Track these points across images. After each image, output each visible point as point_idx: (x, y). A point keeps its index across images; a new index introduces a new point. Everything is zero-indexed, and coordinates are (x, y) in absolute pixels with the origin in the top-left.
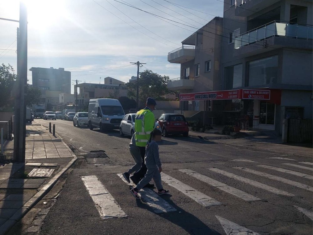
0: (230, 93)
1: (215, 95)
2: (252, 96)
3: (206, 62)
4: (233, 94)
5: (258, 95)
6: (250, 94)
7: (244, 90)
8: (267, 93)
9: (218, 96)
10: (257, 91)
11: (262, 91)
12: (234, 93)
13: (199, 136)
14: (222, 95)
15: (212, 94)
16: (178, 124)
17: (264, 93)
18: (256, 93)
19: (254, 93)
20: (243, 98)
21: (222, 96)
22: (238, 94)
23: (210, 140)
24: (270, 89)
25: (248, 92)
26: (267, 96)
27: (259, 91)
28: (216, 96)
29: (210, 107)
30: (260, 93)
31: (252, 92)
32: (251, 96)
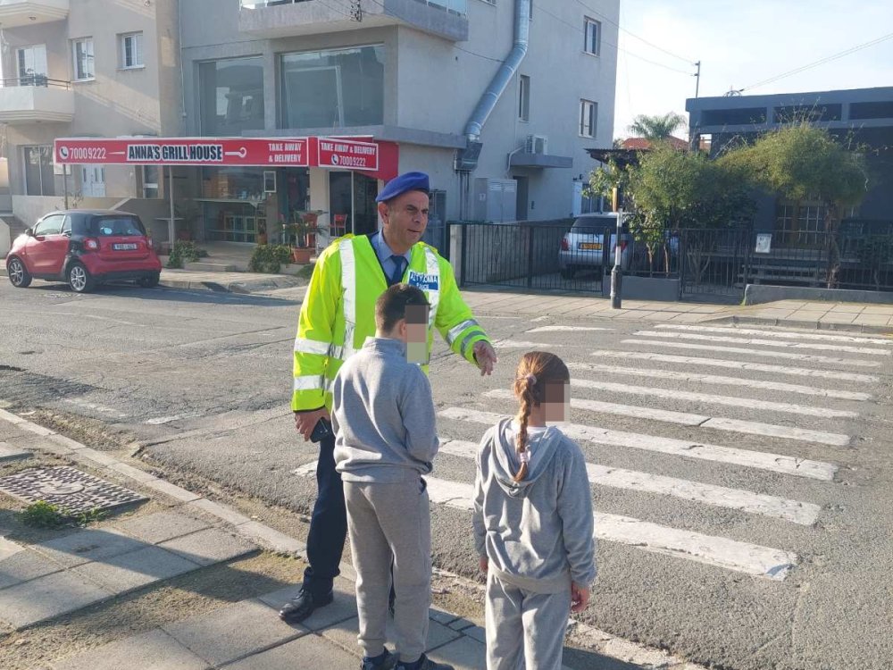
0: (273, 148)
1: (216, 152)
2: (340, 158)
3: (120, 36)
4: (286, 149)
5: (353, 155)
6: (334, 152)
7: (321, 141)
8: (369, 151)
9: (227, 153)
10: (350, 145)
11: (362, 146)
12: (289, 147)
13: (205, 284)
14: (243, 152)
15: (202, 146)
16: (126, 247)
17: (365, 151)
18: (349, 149)
19: (344, 149)
20: (321, 163)
21: (243, 156)
22: (303, 152)
23: (254, 294)
24: (376, 142)
25: (327, 147)
26: (370, 160)
27: (353, 145)
28: (219, 153)
29: (154, 186)
30: (357, 150)
31: (339, 148)
32: (336, 158)
